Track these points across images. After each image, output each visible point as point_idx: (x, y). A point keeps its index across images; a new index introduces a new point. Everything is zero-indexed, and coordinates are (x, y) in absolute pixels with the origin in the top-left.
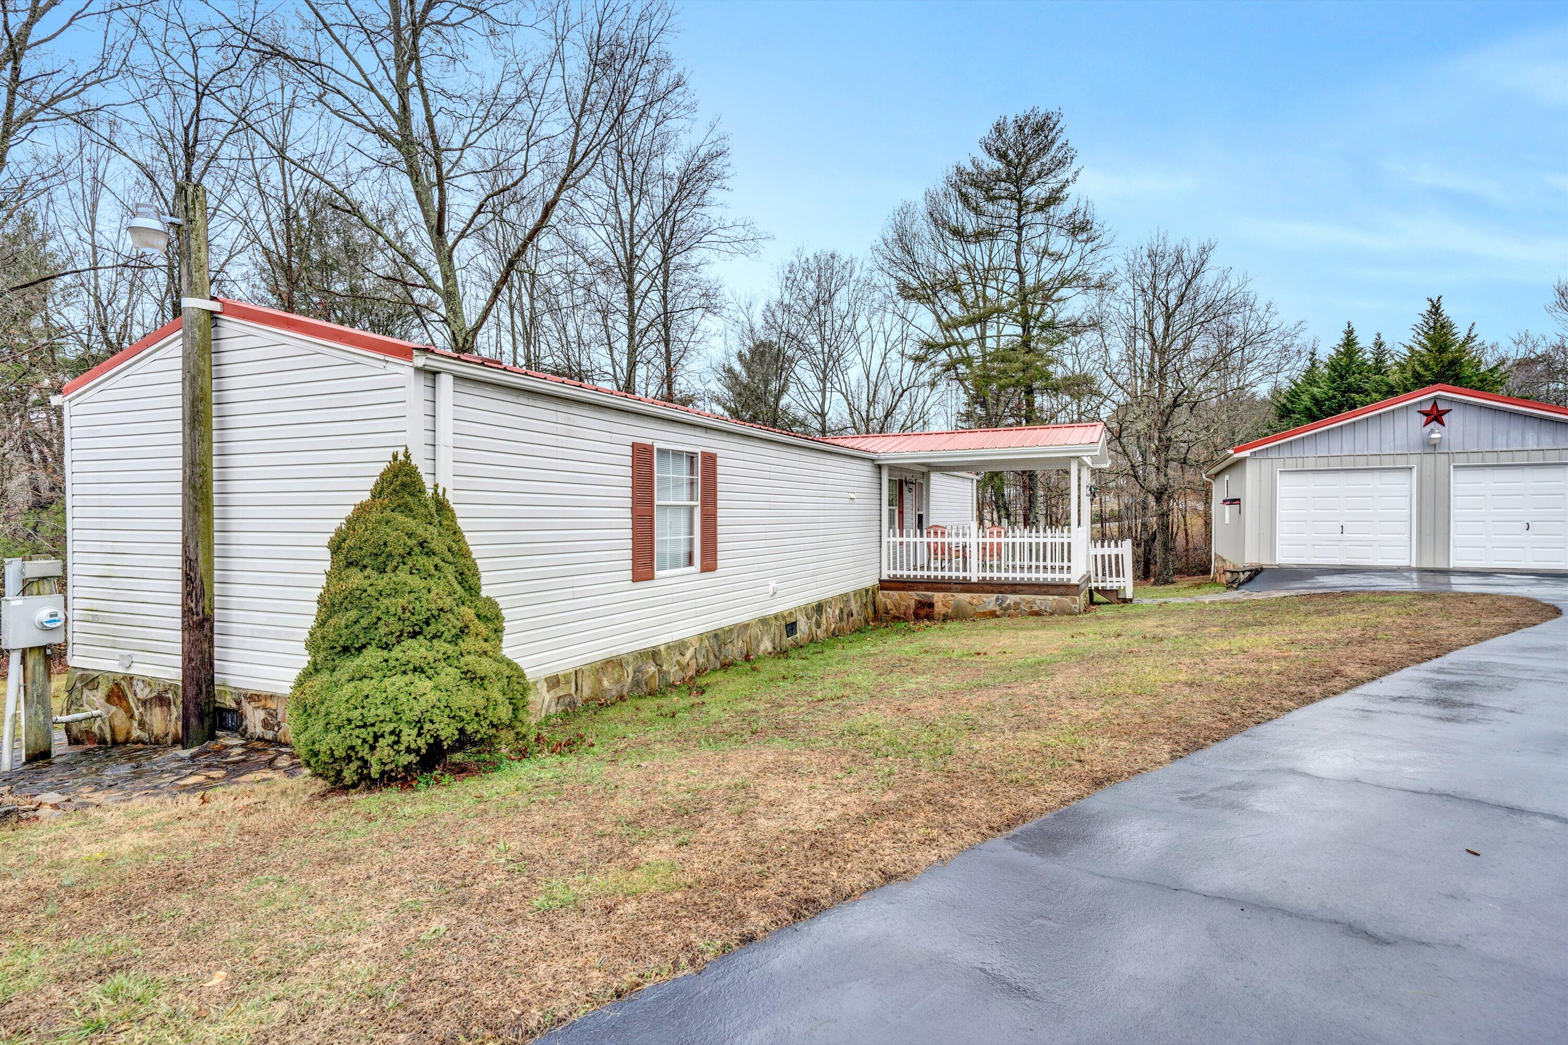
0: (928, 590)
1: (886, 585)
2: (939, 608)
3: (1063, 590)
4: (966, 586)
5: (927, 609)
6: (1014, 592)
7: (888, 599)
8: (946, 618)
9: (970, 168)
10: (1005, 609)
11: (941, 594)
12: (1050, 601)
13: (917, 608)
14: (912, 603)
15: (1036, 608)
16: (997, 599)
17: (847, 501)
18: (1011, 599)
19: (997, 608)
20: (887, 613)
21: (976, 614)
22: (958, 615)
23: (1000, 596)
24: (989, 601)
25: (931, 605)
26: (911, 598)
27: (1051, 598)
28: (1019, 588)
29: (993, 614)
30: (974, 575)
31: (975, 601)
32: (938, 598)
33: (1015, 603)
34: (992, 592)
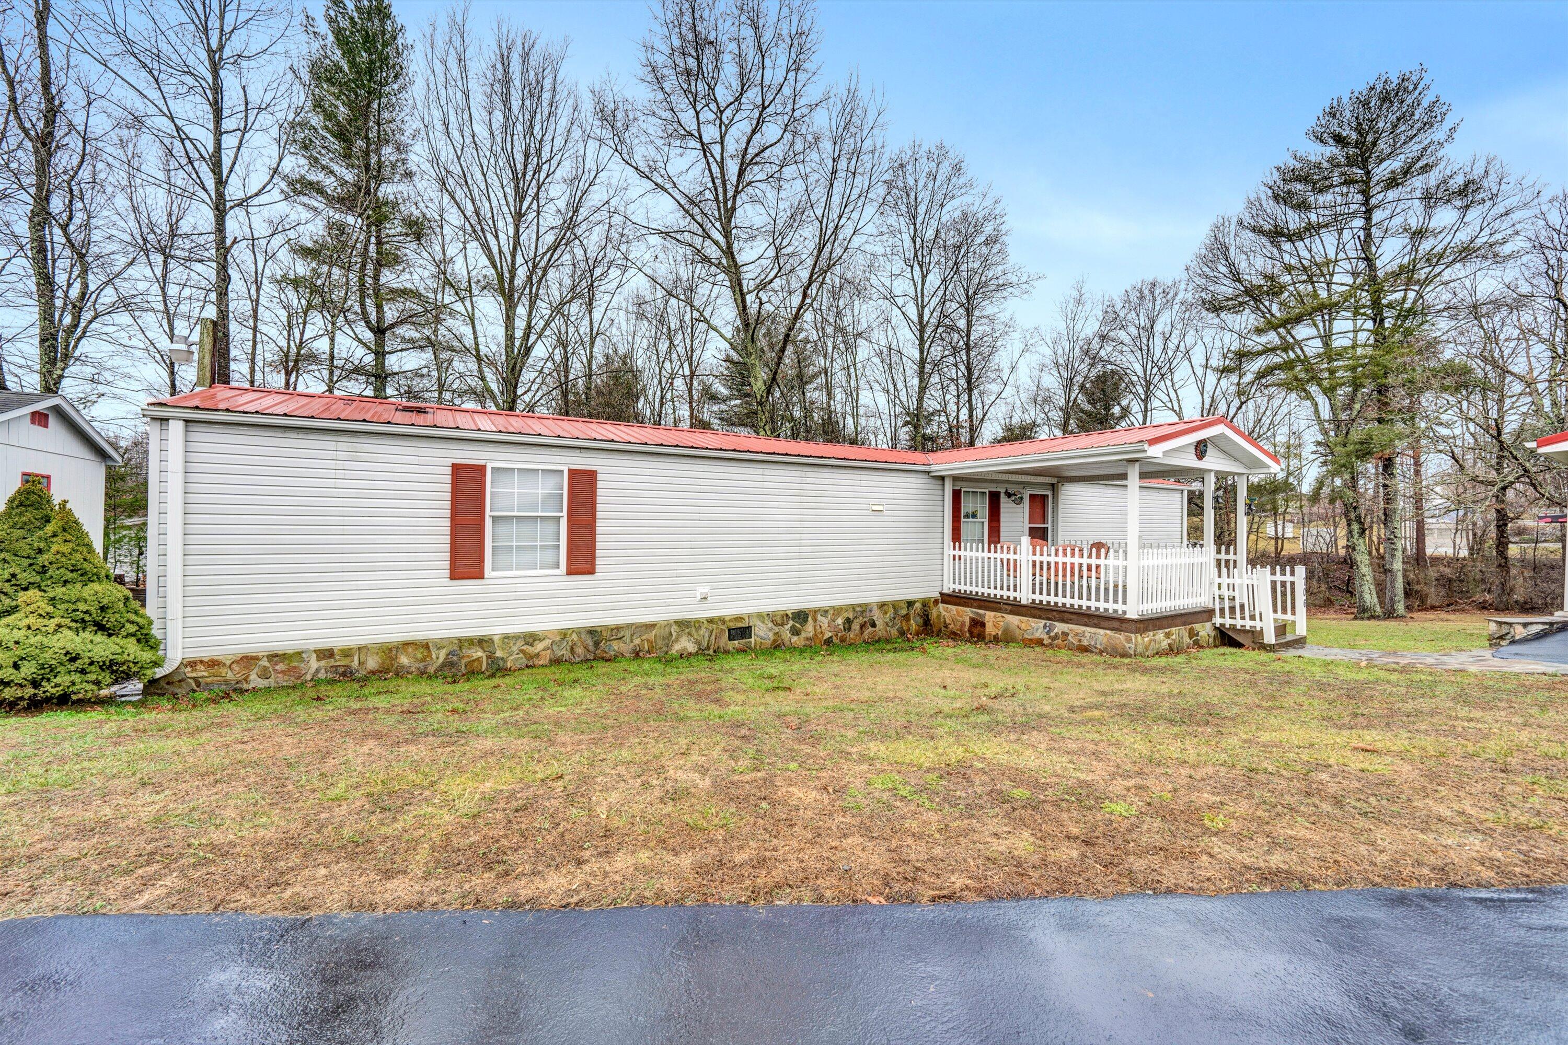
0: (980, 608)
1: (946, 598)
2: (990, 629)
3: (1116, 624)
4: (1016, 608)
5: (979, 628)
6: (1063, 621)
7: (948, 612)
8: (996, 640)
9: (1292, 163)
10: (1056, 637)
11: (992, 614)
12: (1101, 636)
13: (971, 626)
14: (967, 620)
15: (1085, 643)
16: (1045, 627)
17: (870, 512)
18: (1060, 627)
19: (1045, 637)
20: (946, 627)
21: (1023, 640)
22: (1006, 639)
23: (1048, 622)
24: (1036, 627)
25: (983, 625)
26: (967, 613)
27: (1102, 632)
28: (1067, 616)
29: (1040, 642)
30: (1025, 596)
31: (1023, 626)
32: (990, 617)
33: (1063, 633)
34: (1040, 618)
